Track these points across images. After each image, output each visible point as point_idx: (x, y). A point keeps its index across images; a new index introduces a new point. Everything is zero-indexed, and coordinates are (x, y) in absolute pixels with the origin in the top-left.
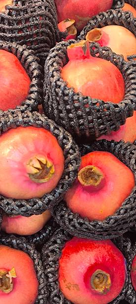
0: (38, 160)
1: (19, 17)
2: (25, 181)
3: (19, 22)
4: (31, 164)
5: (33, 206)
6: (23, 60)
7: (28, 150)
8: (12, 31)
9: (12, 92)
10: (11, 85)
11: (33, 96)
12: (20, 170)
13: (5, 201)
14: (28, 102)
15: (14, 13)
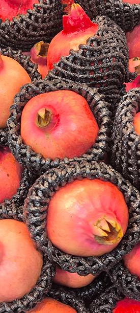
0: (107, 222)
1: (92, 58)
2: (87, 240)
3: (91, 63)
4: (99, 225)
5: (92, 266)
6: (92, 104)
7: (94, 206)
8: (83, 72)
9: (79, 139)
10: (80, 132)
11: (101, 145)
12: (83, 228)
13: (63, 257)
14: (95, 151)
15: (88, 53)
